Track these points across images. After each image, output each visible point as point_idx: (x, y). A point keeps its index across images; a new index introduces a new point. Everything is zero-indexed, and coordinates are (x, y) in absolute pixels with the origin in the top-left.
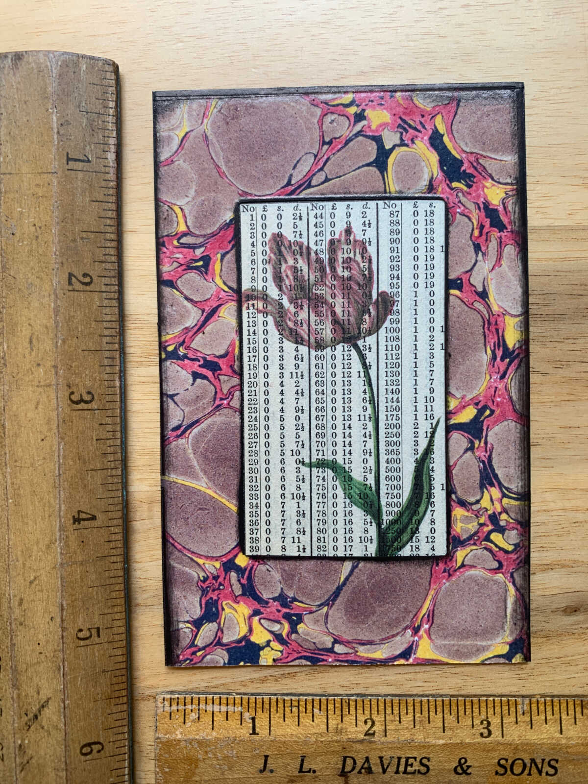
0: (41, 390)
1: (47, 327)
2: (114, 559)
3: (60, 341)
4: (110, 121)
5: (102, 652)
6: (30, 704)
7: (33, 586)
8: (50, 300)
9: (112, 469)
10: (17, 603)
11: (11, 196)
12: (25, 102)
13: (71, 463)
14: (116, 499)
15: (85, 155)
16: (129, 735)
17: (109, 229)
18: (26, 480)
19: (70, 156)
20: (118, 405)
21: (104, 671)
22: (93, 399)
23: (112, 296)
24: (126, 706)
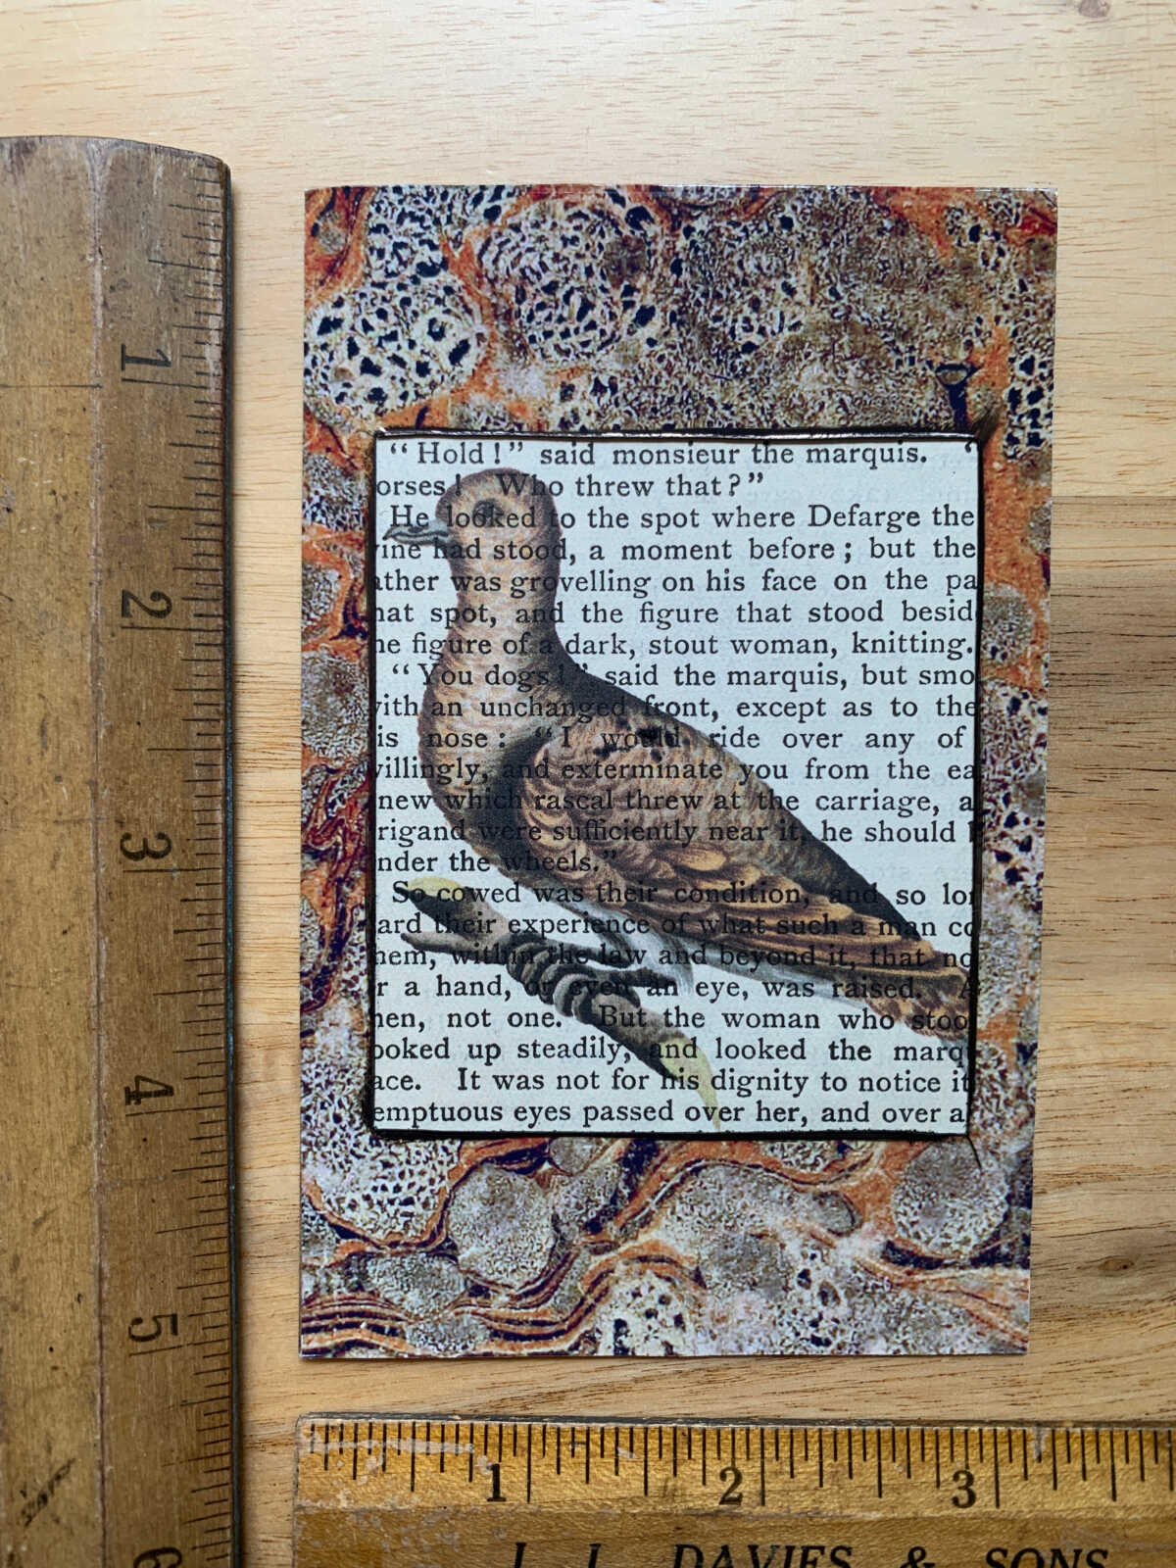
0: (62, 829)
1: (75, 702)
2: (209, 1174)
3: (103, 732)
4: (211, 282)
5: (181, 1364)
6: (31, 1471)
7: (42, 1230)
8: (83, 645)
9: (205, 991)
10: (6, 1266)
12: (38, 242)
13: (123, 979)
14: (214, 1052)
15: (159, 351)
16: (233, 1533)
17: (208, 503)
18: (30, 1014)
19: (128, 353)
20: (220, 861)
21: (185, 1404)
22: (169, 848)
23: (211, 637)
24: (227, 1474)
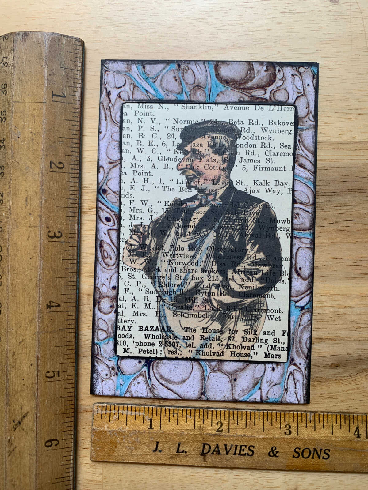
0: (31, 229)
1: (36, 192)
2: (70, 331)
3: (44, 201)
4: (78, 74)
5: (60, 386)
6: (16, 415)
7: (21, 345)
8: (39, 176)
9: (71, 277)
10: (11, 355)
11: (18, 115)
12: (29, 61)
13: (47, 273)
14: (72, 295)
15: (63, 93)
16: (74, 436)
17: (75, 137)
18: (20, 282)
19: (54, 93)
20: (76, 240)
21: (61, 397)
22: (62, 235)
23: (75, 176)
24: (73, 419)
